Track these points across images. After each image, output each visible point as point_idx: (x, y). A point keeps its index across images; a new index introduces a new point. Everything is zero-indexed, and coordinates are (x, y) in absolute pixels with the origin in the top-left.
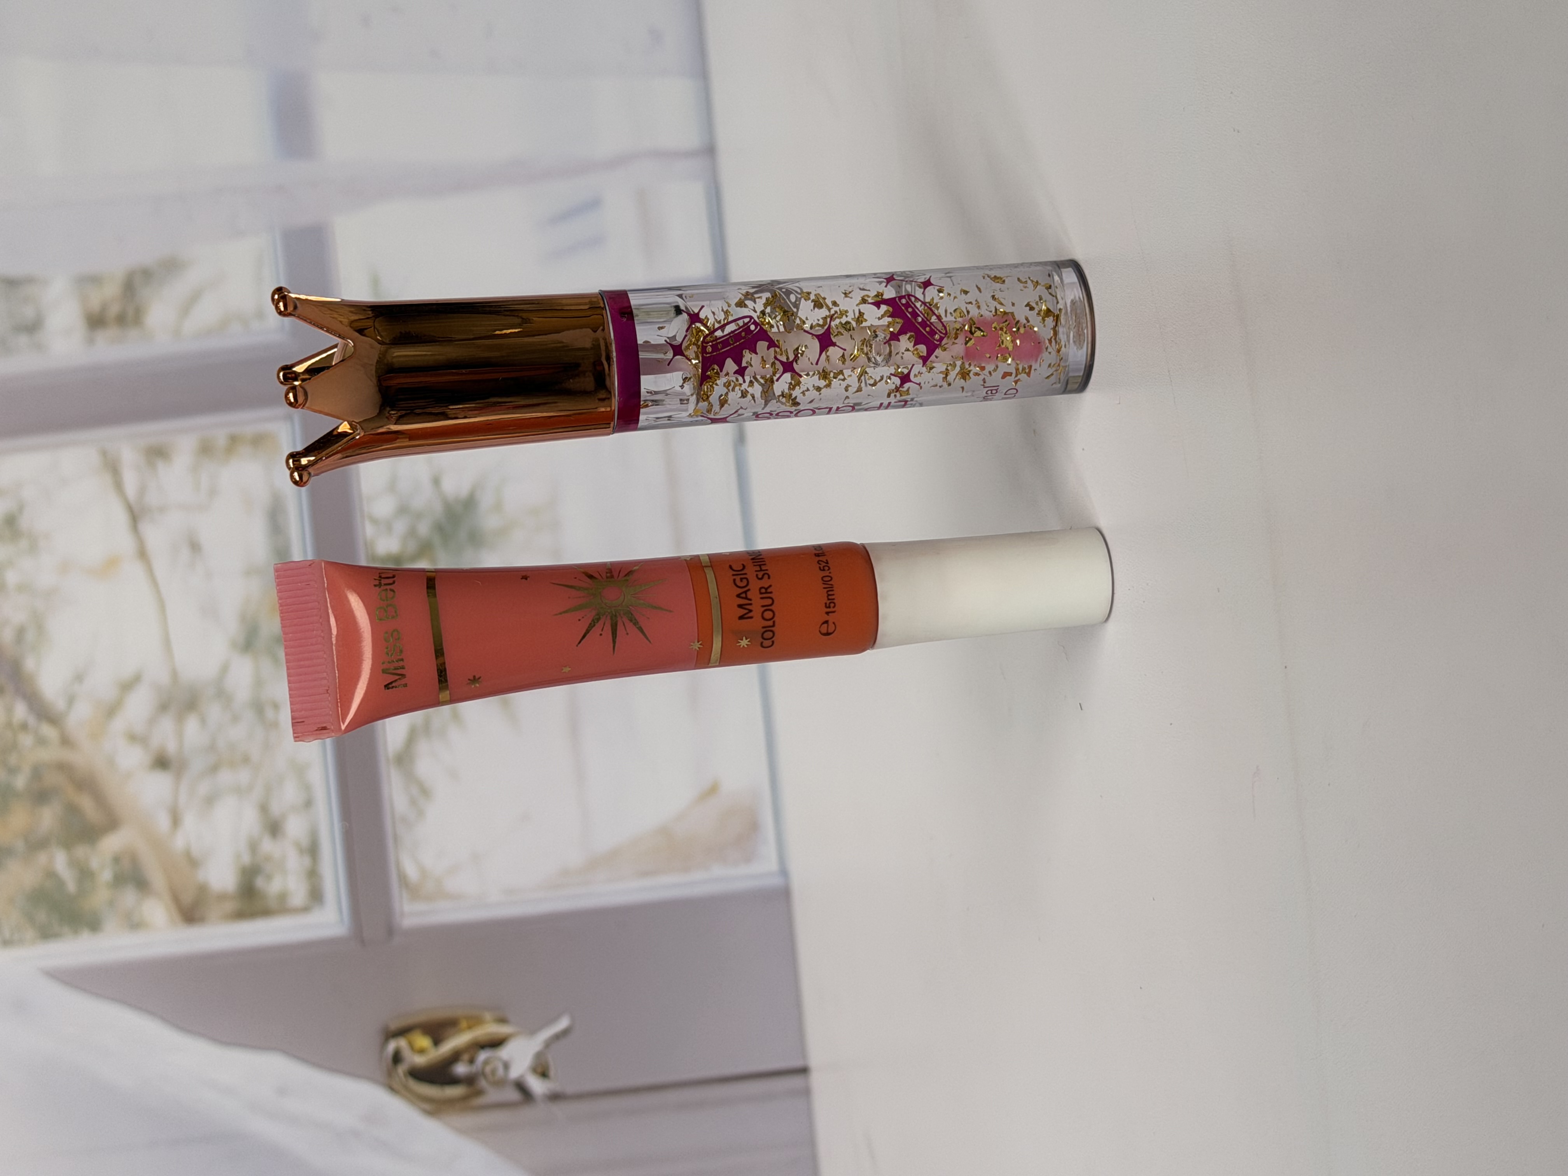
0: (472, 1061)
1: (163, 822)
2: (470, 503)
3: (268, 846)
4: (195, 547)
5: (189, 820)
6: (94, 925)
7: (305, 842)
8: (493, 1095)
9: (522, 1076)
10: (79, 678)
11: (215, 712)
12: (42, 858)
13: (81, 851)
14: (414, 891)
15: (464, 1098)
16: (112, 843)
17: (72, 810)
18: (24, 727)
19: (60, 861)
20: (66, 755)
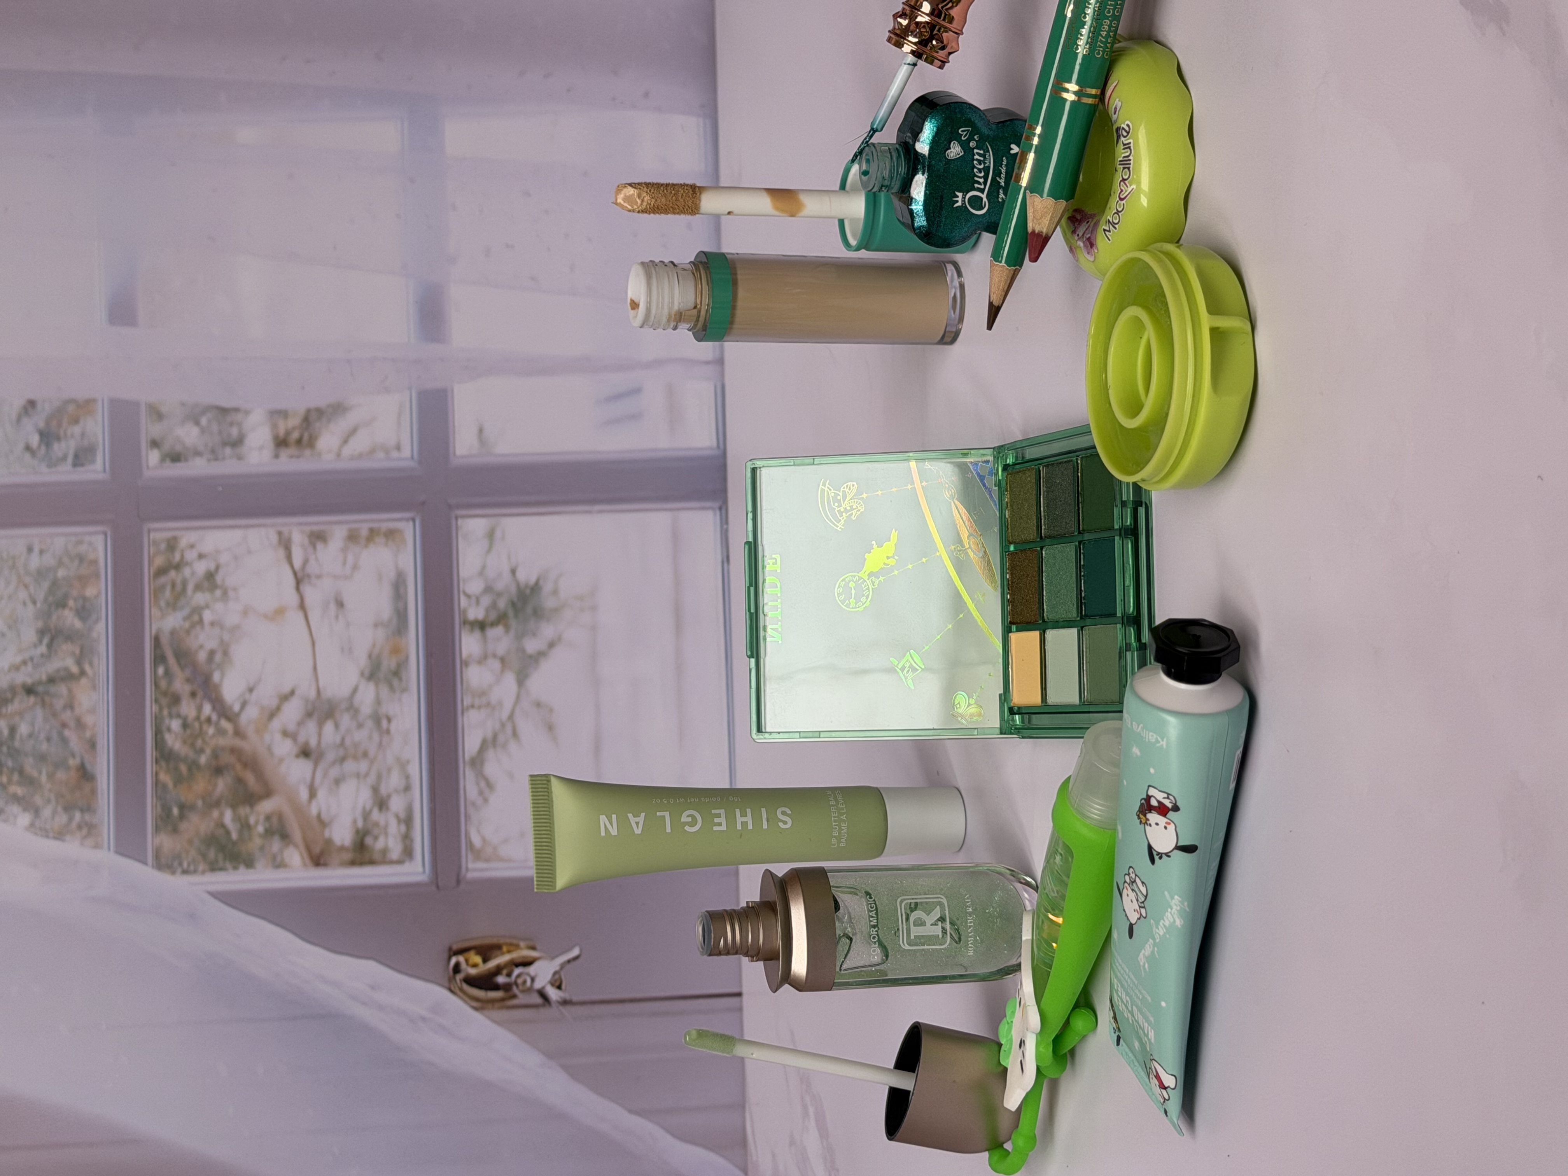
0: (509, 975)
1: (304, 794)
2: (536, 588)
3: (376, 815)
4: (340, 604)
5: (321, 794)
6: (249, 864)
7: (402, 815)
8: (522, 999)
9: (543, 988)
10: (251, 690)
11: (346, 720)
12: (215, 814)
13: (244, 810)
14: (478, 855)
15: (502, 1000)
16: (266, 806)
17: (240, 781)
18: (209, 720)
19: (228, 817)
20: (238, 743)
